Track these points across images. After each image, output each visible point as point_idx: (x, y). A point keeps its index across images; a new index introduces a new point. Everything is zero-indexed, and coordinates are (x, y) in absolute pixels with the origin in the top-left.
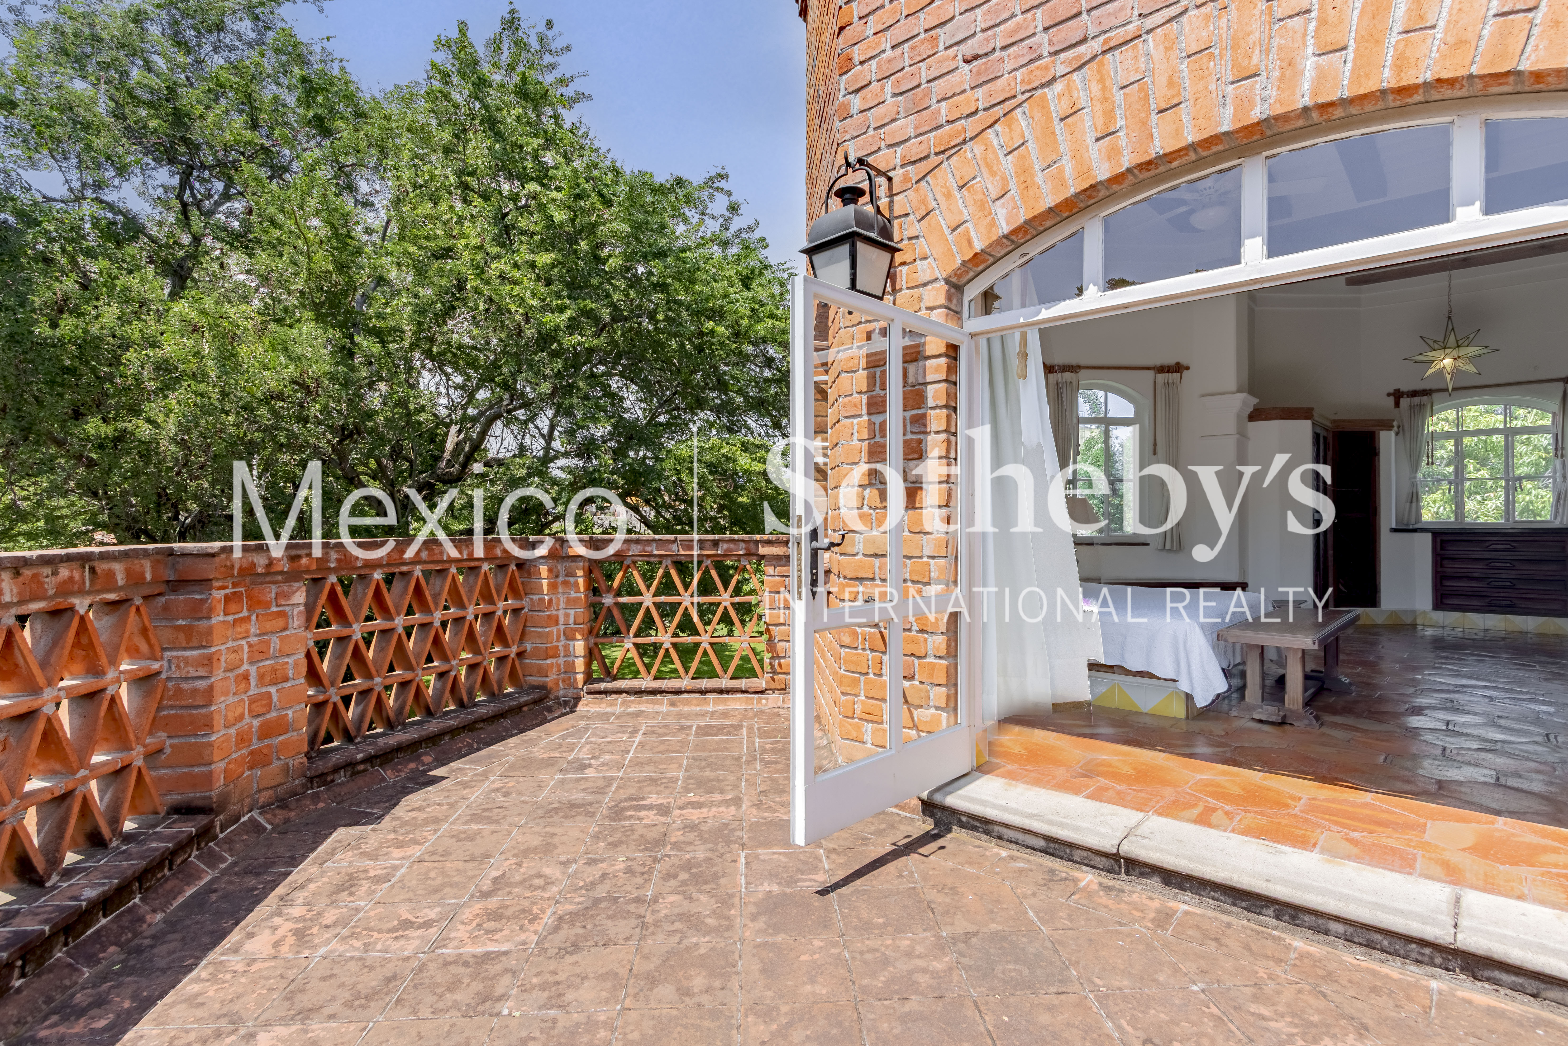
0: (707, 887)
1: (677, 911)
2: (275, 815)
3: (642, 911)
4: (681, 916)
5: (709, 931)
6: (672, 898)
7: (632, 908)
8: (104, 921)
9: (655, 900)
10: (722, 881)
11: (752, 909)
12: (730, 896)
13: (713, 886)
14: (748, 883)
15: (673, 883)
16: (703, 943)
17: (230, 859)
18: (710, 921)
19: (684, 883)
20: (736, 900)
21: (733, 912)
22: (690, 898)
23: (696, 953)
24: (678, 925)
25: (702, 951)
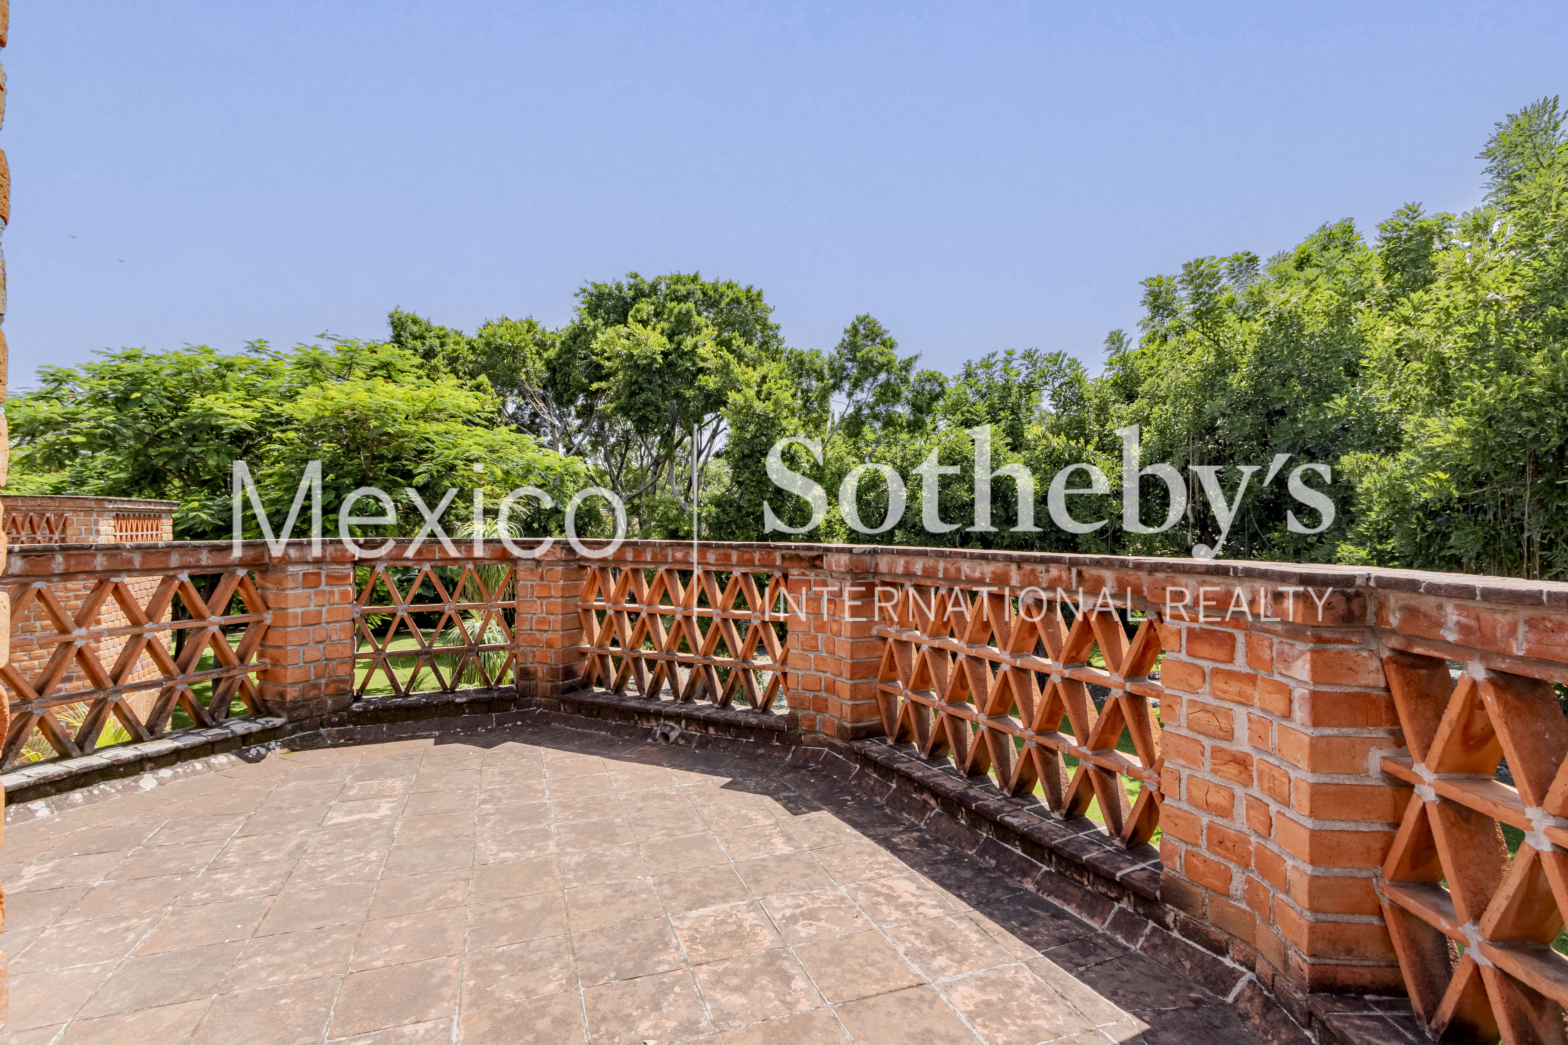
0: (507, 1011)
1: (540, 973)
2: (1251, 999)
3: (581, 966)
4: (534, 967)
5: (498, 958)
6: (550, 988)
7: (595, 968)
8: (1019, 852)
9: (572, 980)
10: (485, 1026)
11: (447, 992)
12: (474, 1004)
13: (499, 1016)
14: (448, 1030)
15: (557, 1010)
16: (503, 945)
17: (1135, 947)
18: (500, 968)
19: (541, 1012)
20: (466, 1000)
21: (472, 983)
22: (528, 993)
23: (510, 934)
24: (535, 958)
25: (504, 938)
